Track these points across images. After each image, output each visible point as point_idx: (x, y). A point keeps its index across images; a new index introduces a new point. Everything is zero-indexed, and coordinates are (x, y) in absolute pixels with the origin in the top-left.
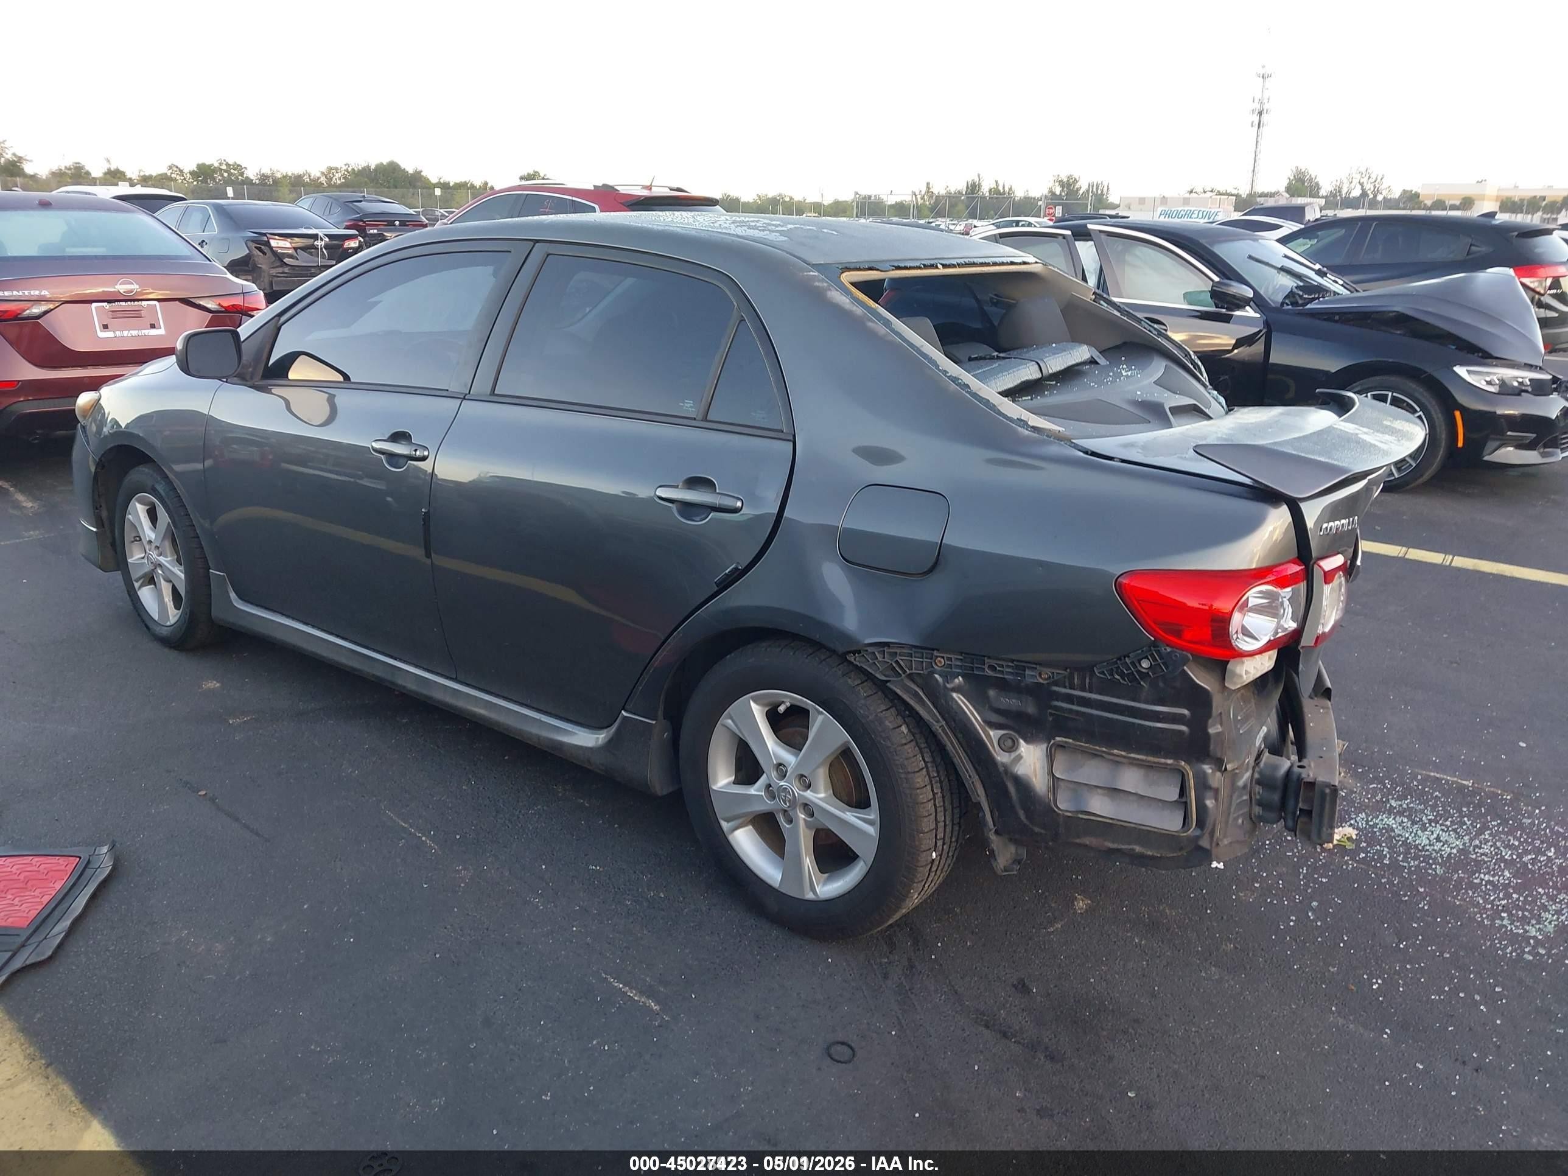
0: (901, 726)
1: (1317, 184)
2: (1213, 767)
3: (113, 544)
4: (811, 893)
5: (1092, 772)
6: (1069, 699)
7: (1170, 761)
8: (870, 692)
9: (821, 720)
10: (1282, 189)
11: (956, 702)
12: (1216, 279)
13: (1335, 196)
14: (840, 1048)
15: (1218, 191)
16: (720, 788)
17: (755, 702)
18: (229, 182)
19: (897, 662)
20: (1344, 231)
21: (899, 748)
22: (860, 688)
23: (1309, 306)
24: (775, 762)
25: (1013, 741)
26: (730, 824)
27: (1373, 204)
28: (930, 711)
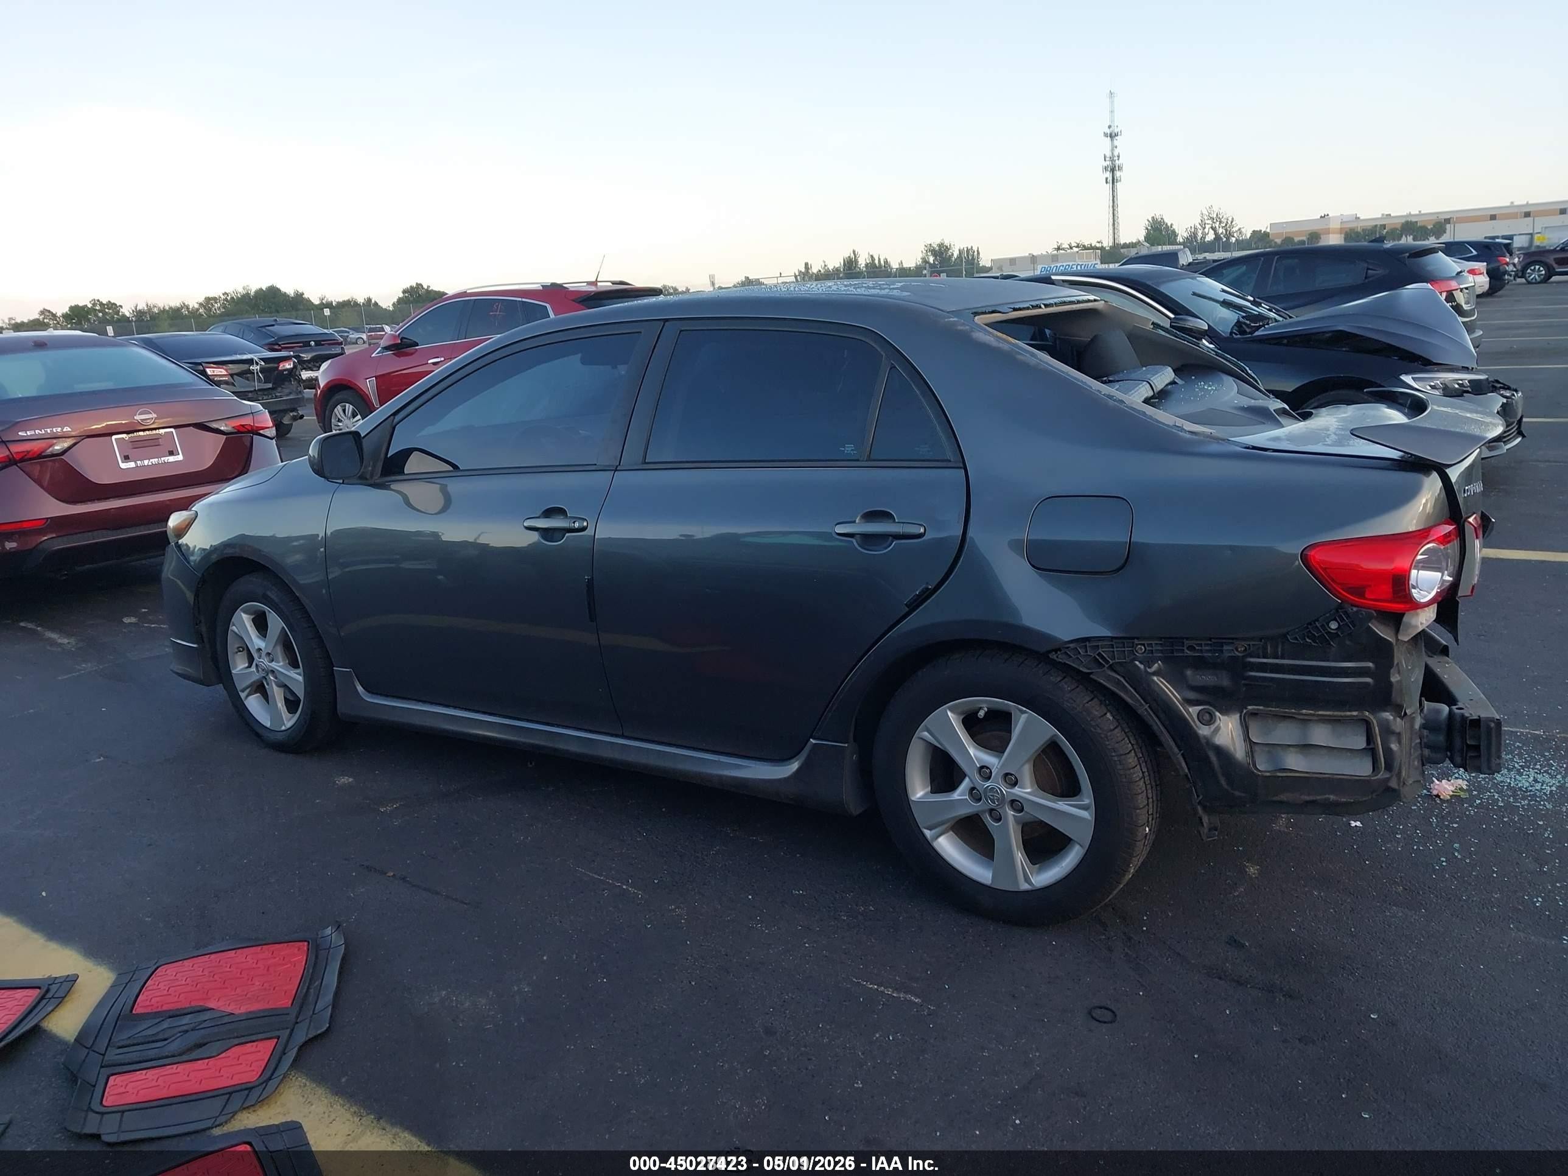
0: (1106, 714)
1: (1174, 232)
2: (1393, 713)
3: (215, 659)
4: (1027, 884)
5: (1284, 733)
6: (1263, 667)
7: (1355, 713)
8: (1073, 687)
9: (1023, 720)
10: (1142, 239)
11: (1158, 684)
12: (1172, 316)
13: (1191, 242)
14: (1099, 1011)
15: (1084, 246)
16: (919, 798)
17: (951, 711)
18: (105, 322)
19: (1099, 654)
20: (1245, 267)
21: (1109, 734)
22: (1063, 683)
23: (1256, 334)
24: (978, 766)
25: (1210, 713)
26: (933, 831)
27: (1227, 247)
28: (1132, 697)
